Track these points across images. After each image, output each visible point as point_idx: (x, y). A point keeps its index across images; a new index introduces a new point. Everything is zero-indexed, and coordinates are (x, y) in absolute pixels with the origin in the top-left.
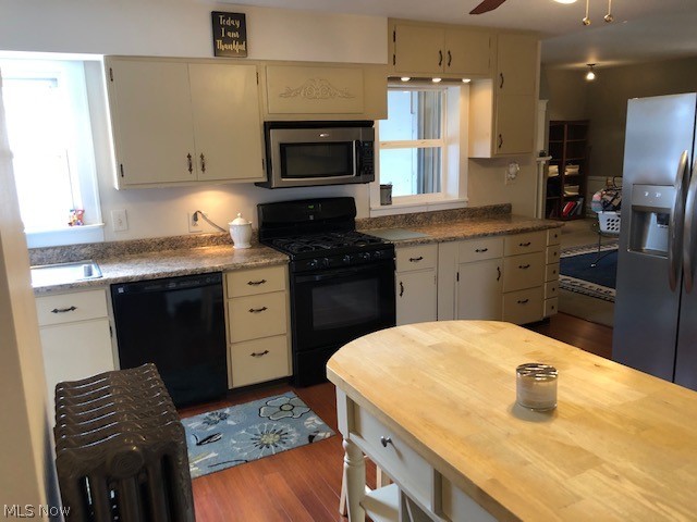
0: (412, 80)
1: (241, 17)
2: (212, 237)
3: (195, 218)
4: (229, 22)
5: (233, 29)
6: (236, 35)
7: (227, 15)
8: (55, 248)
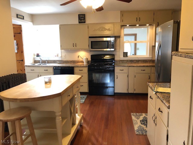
0: (130, 26)
1: (84, 15)
2: (81, 61)
3: (78, 57)
4: (81, 16)
5: (82, 17)
6: (83, 19)
7: (81, 15)
8: (53, 60)
